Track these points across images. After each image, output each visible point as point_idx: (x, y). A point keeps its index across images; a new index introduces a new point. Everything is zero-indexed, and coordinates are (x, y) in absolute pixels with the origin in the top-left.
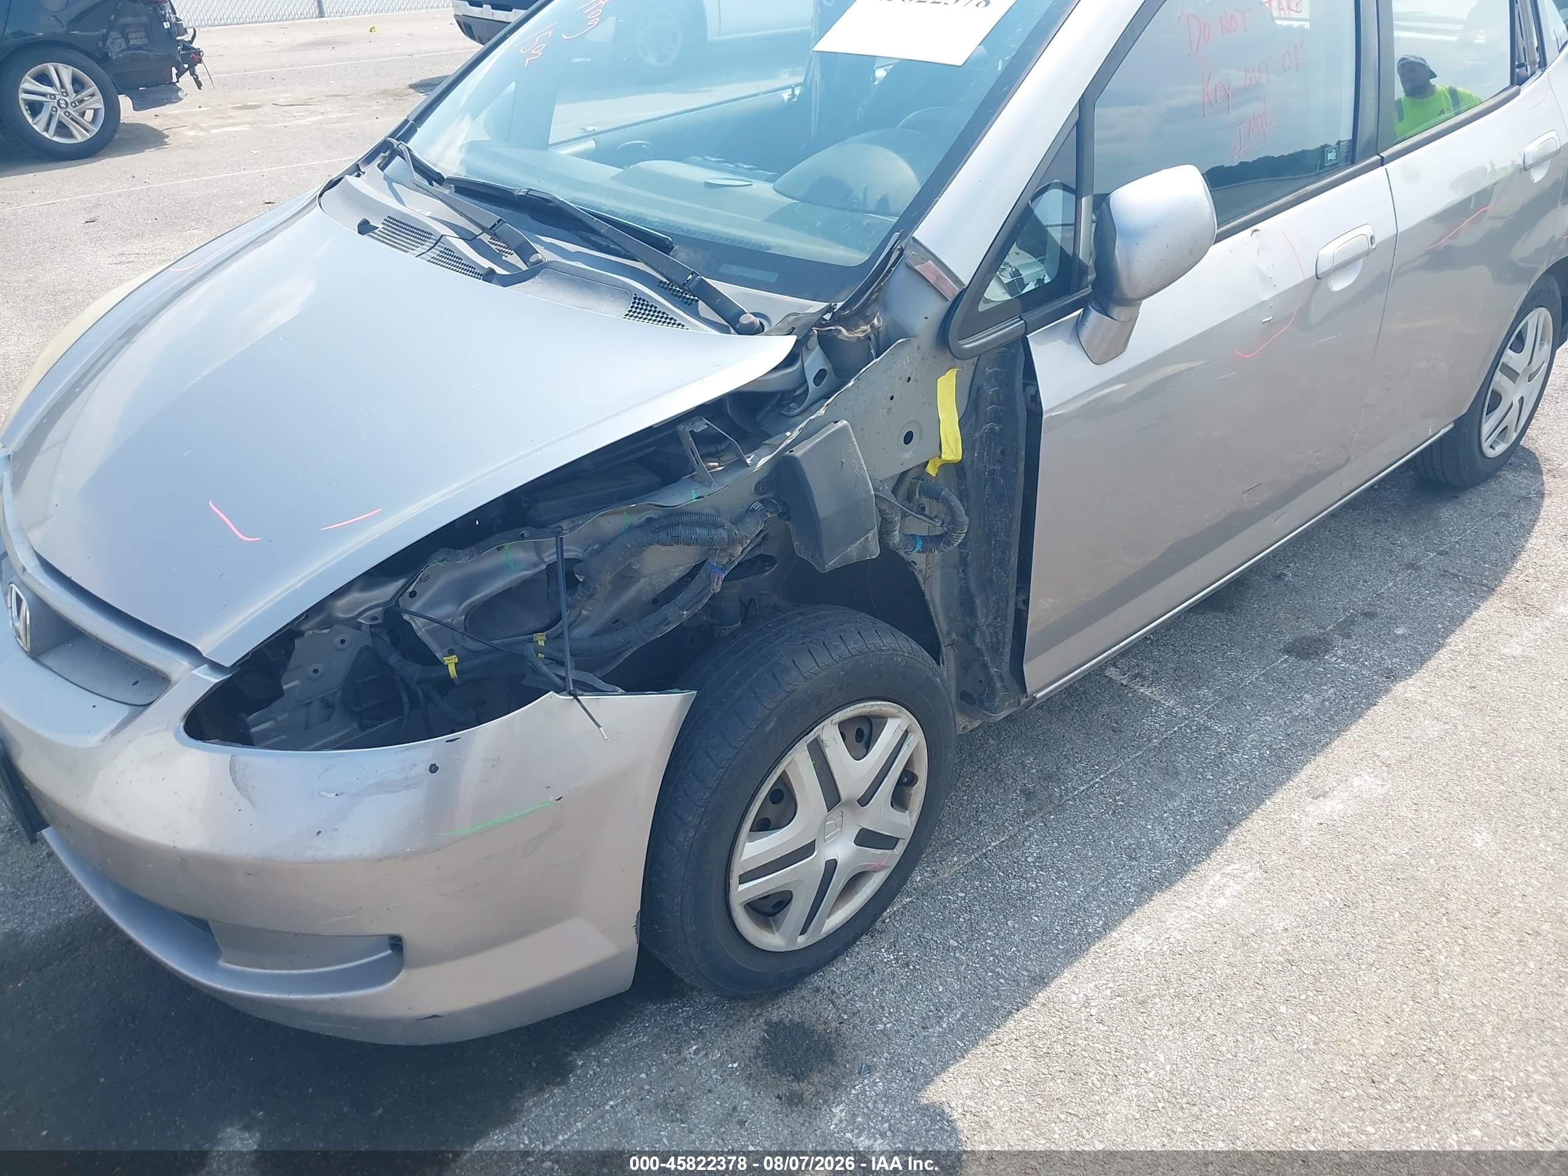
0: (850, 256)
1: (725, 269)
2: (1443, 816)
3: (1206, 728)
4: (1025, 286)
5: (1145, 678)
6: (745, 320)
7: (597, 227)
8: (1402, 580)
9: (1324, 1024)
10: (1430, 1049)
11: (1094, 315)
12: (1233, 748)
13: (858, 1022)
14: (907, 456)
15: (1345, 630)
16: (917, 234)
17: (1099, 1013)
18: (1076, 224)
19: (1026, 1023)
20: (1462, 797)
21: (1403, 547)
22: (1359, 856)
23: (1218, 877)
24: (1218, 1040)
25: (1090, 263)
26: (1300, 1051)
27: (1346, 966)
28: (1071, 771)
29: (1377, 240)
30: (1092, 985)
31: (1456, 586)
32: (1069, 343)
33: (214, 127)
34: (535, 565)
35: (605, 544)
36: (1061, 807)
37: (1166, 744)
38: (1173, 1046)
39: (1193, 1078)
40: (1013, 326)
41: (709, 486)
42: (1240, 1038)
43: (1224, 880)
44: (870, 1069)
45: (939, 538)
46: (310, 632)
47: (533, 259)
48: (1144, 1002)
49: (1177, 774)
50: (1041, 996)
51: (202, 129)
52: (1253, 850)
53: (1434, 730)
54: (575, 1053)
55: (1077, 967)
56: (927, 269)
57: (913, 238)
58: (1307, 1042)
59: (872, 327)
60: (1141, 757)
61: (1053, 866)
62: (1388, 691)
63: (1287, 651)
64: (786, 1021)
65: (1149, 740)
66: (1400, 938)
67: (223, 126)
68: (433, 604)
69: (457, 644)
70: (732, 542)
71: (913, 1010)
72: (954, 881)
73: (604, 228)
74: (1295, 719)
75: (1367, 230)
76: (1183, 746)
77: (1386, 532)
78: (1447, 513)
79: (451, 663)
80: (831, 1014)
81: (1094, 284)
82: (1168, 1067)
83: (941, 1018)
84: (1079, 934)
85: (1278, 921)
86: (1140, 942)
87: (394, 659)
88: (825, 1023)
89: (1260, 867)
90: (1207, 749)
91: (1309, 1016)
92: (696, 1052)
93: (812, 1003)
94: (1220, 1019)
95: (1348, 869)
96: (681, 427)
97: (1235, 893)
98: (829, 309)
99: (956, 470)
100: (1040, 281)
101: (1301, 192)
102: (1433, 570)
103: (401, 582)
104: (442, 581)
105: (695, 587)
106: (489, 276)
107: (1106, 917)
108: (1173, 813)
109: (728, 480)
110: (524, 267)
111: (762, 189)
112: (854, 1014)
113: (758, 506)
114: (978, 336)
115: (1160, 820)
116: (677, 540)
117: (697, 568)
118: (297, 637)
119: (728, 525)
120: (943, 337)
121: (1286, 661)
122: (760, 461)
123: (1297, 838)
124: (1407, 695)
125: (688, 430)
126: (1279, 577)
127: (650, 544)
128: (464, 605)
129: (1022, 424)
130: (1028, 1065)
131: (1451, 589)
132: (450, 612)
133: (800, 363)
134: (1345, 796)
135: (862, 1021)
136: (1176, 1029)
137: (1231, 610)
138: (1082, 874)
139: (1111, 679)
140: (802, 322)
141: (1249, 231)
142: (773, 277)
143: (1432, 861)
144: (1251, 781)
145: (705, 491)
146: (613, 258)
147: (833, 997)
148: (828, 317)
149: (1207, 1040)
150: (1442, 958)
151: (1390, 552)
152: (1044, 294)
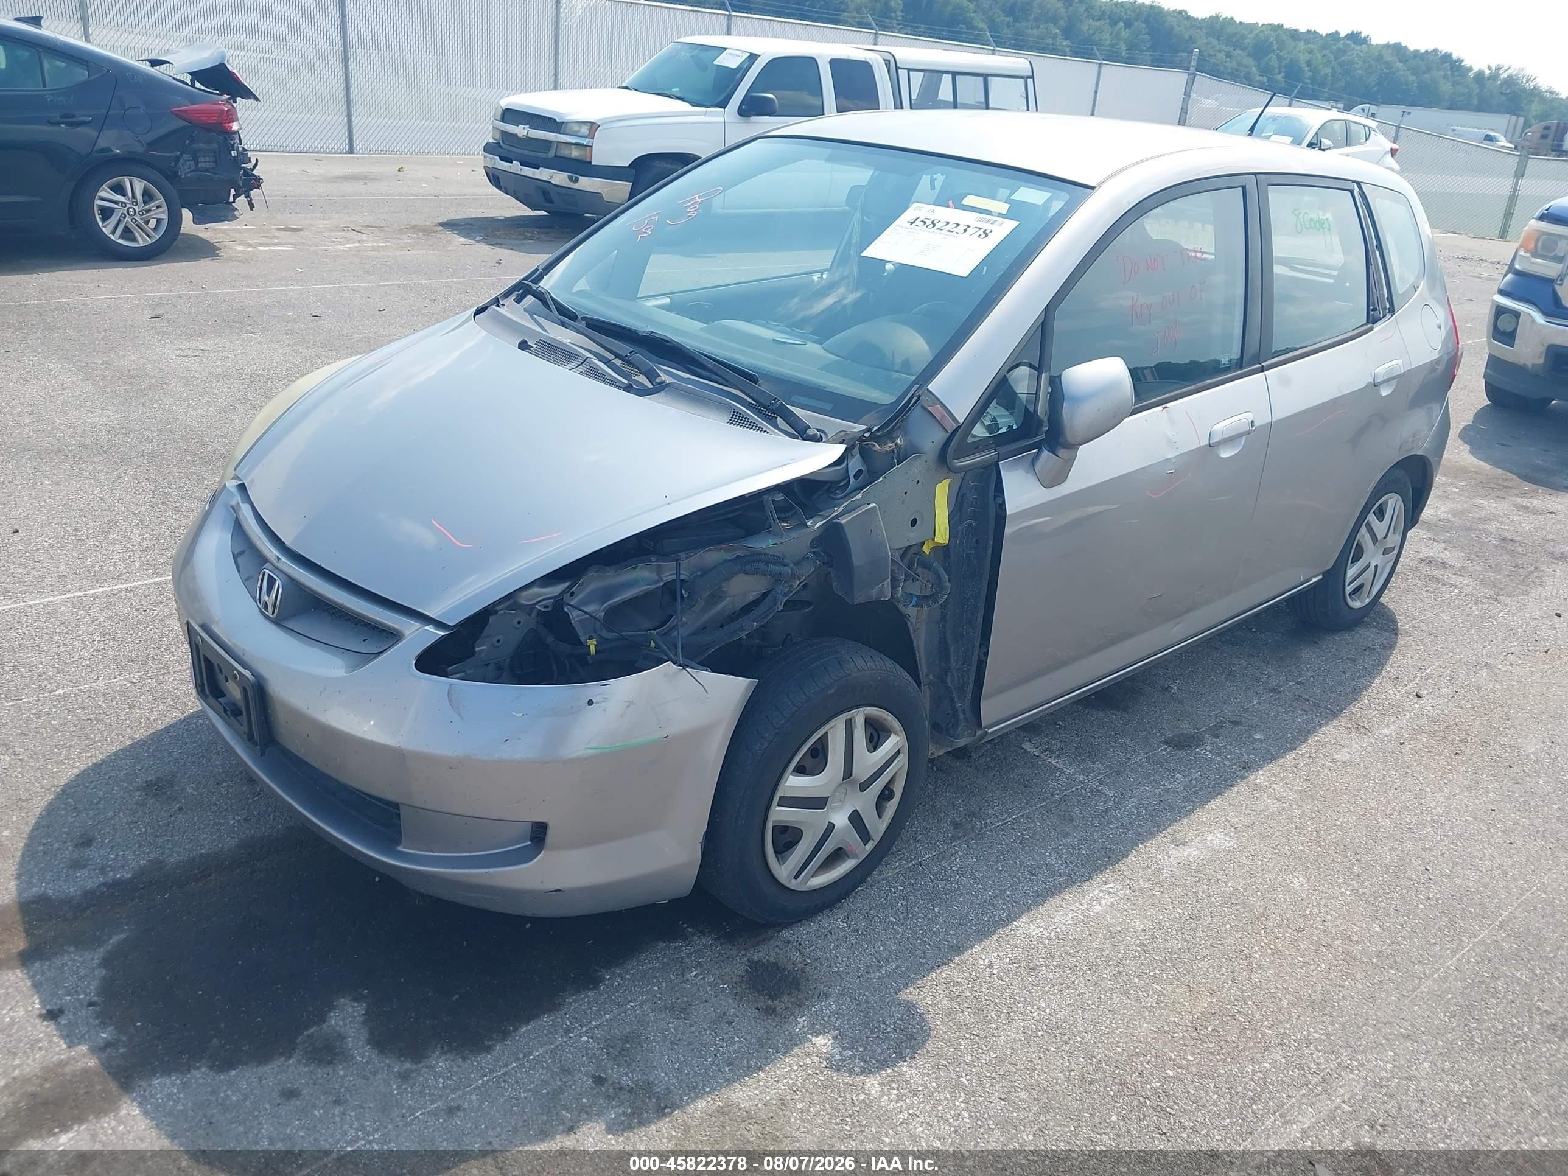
0: (884, 397)
1: (795, 398)
2: (1272, 865)
3: (1098, 791)
4: (999, 429)
5: (1053, 752)
6: (809, 432)
7: (705, 363)
8: (1265, 700)
9: (1165, 992)
10: (1240, 1012)
11: (1046, 453)
12: (1117, 806)
13: (818, 965)
14: (912, 535)
15: (1215, 731)
16: (929, 387)
17: (999, 973)
18: (1037, 394)
19: (944, 975)
20: (1288, 853)
21: (1269, 676)
22: (1205, 886)
23: (1096, 892)
24: (1086, 996)
25: (1045, 419)
26: (1146, 1007)
27: (1186, 956)
28: (990, 811)
29: (1256, 424)
30: (996, 955)
31: (1306, 708)
32: (1027, 472)
33: (261, 245)
34: (657, 582)
35: (705, 572)
36: (980, 835)
37: (1065, 799)
38: (1053, 998)
39: (1066, 1018)
40: (990, 455)
41: (782, 538)
42: (1103, 996)
43: (1102, 894)
44: (827, 996)
45: (928, 598)
46: (502, 612)
47: (658, 380)
48: (1033, 969)
49: (1072, 820)
50: (957, 960)
51: (250, 245)
52: (1125, 876)
53: (1273, 806)
54: (604, 971)
55: (985, 943)
56: (936, 410)
57: (928, 390)
58: (1152, 1002)
59: (896, 444)
60: (1045, 806)
61: (972, 874)
62: (1243, 778)
63: (1167, 743)
64: (764, 960)
65: (1052, 795)
66: (1228, 941)
67: (268, 245)
68: (586, 601)
69: (596, 632)
70: (793, 576)
71: (860, 960)
72: (895, 878)
73: (711, 364)
74: (1168, 791)
75: (1249, 416)
76: (1078, 801)
77: (1257, 664)
78: (1306, 653)
79: (592, 645)
80: (797, 957)
81: (1047, 433)
82: (1048, 1011)
83: (881, 967)
84: (988, 921)
85: (1139, 924)
86: (1034, 929)
87: (550, 640)
88: (794, 964)
89: (1130, 888)
90: (1097, 805)
91: (1155, 986)
92: (695, 976)
93: (784, 950)
94: (1089, 983)
95: (1196, 895)
96: (765, 497)
97: (1109, 904)
98: (869, 430)
99: (944, 551)
100: (1010, 427)
101: (1202, 384)
102: (1290, 695)
103: (567, 584)
104: (592, 587)
105: (762, 608)
106: (628, 389)
107: (1009, 911)
108: (1066, 846)
109: (794, 535)
110: (651, 386)
111: (813, 347)
112: (816, 960)
113: (811, 555)
114: (966, 459)
115: (1056, 850)
116: (756, 572)
117: (765, 595)
118: (491, 614)
119: (792, 565)
120: (943, 457)
121: (1165, 750)
122: (816, 524)
123: (1160, 871)
124: (1258, 781)
125: (770, 499)
126: (1167, 689)
127: (738, 573)
128: (604, 606)
129: (992, 523)
130: (945, 1002)
131: (1302, 710)
132: (596, 609)
133: (845, 464)
134: (1200, 845)
135: (821, 964)
136: (1056, 988)
137: (1125, 710)
138: (993, 881)
139: (1026, 750)
140: (850, 437)
141: (1160, 408)
142: (829, 407)
143: (1259, 893)
144: (1128, 830)
145: (779, 541)
146: (715, 385)
147: (800, 948)
148: (867, 435)
149: (1079, 995)
150: (1257, 956)
151: (1258, 679)
152: (1012, 436)
